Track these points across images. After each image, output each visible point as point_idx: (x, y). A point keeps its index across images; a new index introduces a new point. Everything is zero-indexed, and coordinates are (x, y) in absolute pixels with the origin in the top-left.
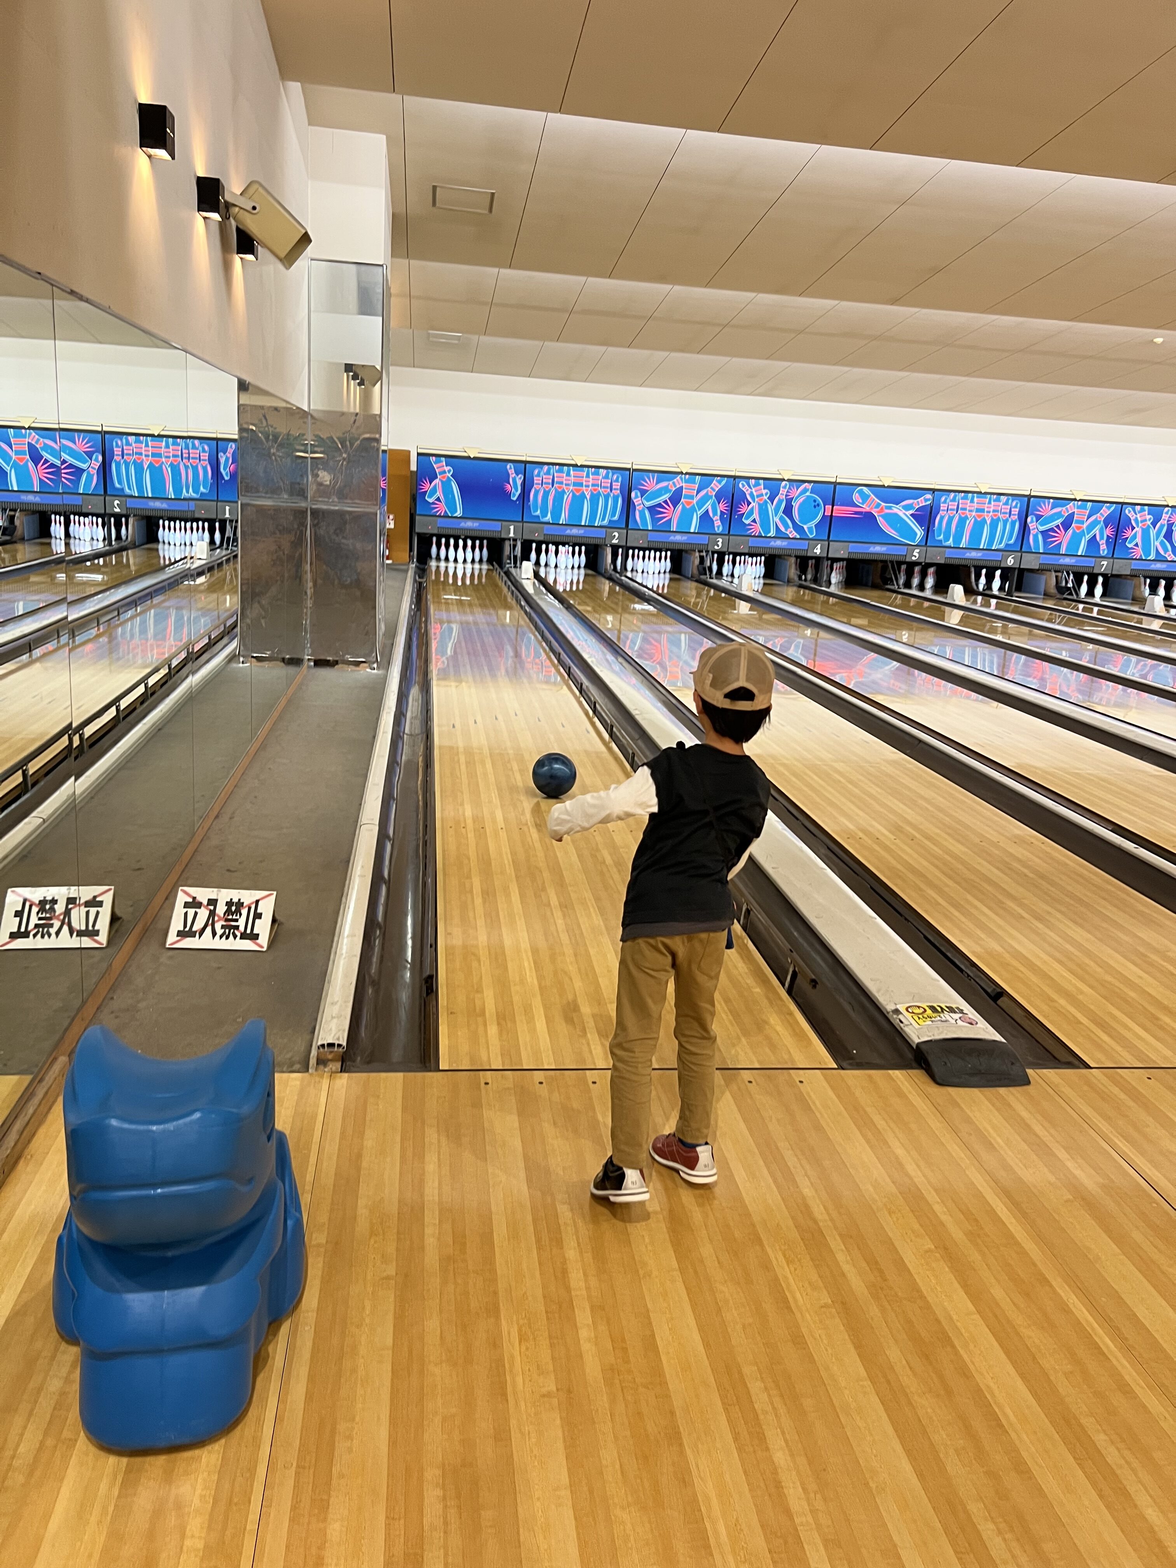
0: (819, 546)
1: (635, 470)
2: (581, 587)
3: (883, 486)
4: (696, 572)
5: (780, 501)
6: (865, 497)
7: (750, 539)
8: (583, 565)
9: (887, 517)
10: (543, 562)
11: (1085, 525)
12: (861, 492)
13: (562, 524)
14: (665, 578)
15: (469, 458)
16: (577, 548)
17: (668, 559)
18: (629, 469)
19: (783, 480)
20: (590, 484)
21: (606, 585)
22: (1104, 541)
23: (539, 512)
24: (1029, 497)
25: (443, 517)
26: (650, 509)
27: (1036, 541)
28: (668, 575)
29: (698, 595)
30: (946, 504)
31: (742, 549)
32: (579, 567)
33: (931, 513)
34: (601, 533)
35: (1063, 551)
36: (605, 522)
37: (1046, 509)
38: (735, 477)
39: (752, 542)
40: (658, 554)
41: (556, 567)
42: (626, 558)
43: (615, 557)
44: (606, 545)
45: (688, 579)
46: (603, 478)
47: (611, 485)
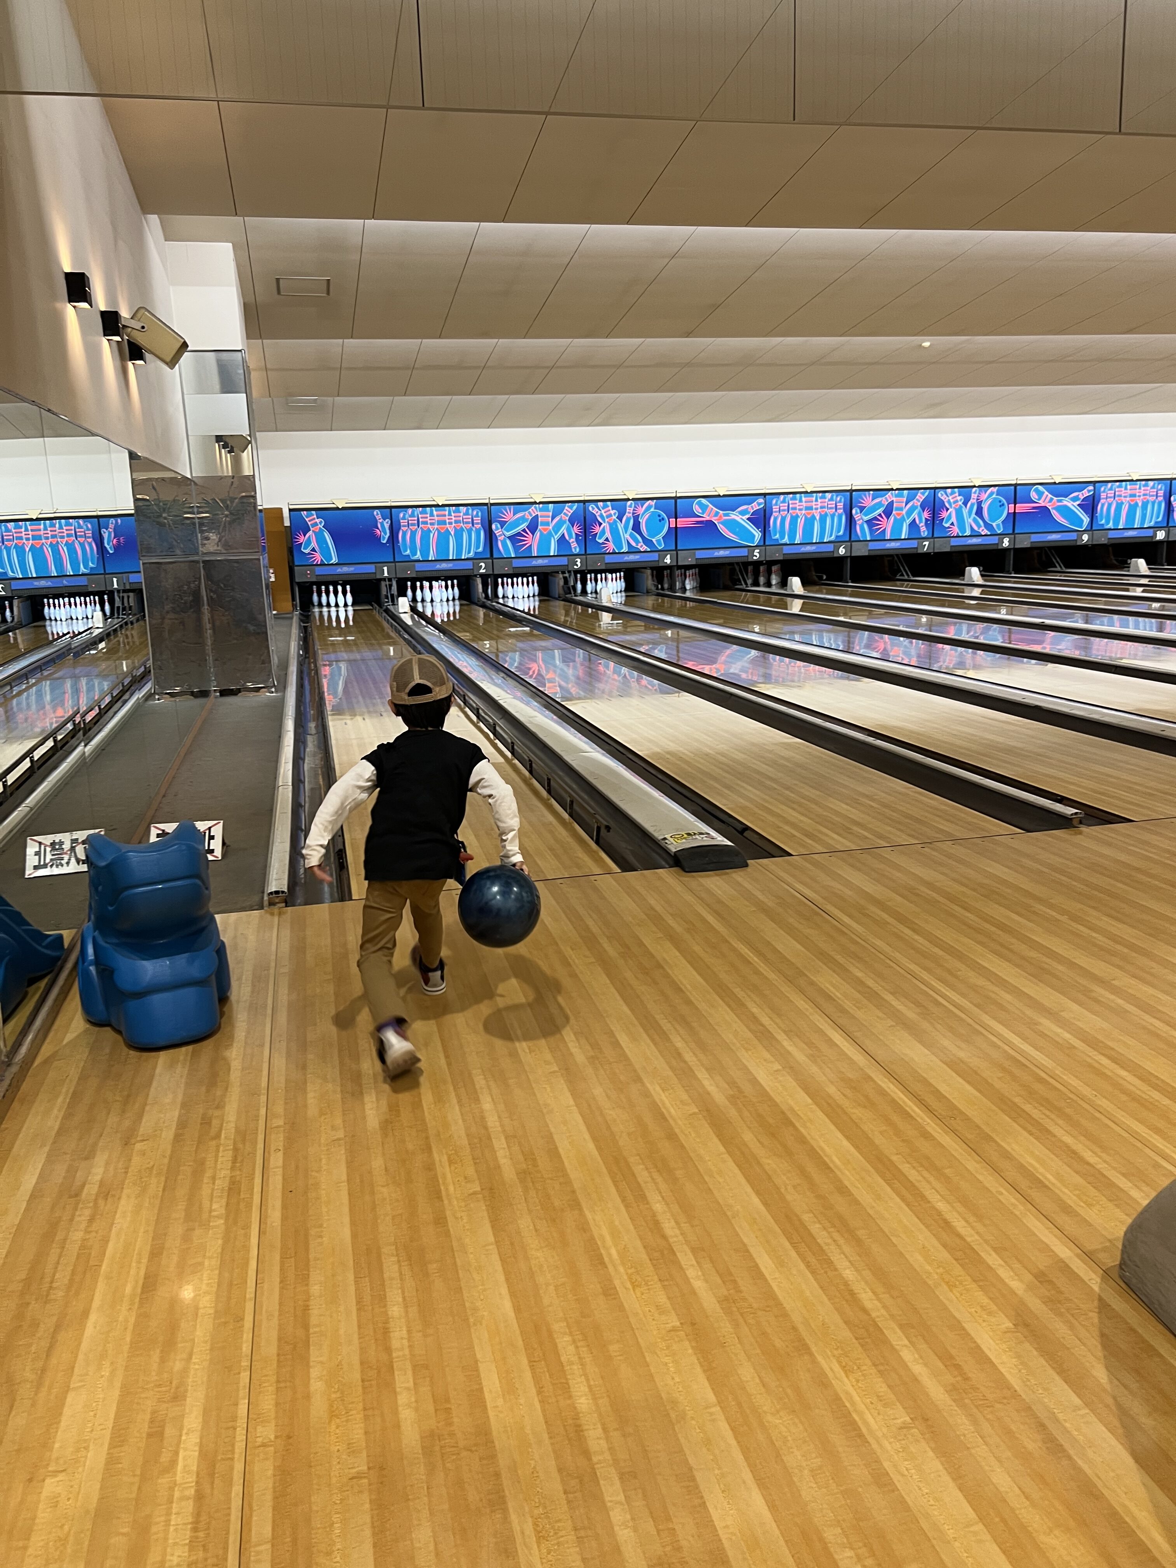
0: (668, 556)
1: (492, 504)
2: (457, 617)
3: (719, 496)
4: (561, 592)
5: (628, 520)
6: (704, 508)
7: (606, 556)
8: (457, 596)
9: (727, 524)
10: (419, 598)
11: (904, 512)
12: (700, 504)
14: (535, 600)
15: (338, 508)
16: (449, 582)
17: (536, 584)
18: (487, 504)
19: (628, 500)
20: (453, 521)
21: (481, 613)
22: (923, 524)
23: (408, 550)
24: (851, 491)
25: (320, 565)
26: (512, 539)
27: (863, 531)
28: (537, 597)
29: (567, 612)
30: (777, 505)
31: (599, 566)
32: (454, 599)
33: (765, 516)
34: (471, 565)
35: (888, 537)
36: (471, 555)
37: (868, 501)
38: (584, 502)
39: (609, 559)
40: (525, 580)
41: (432, 601)
42: (496, 586)
43: (485, 586)
44: (476, 576)
45: (556, 599)
46: (464, 514)
47: (473, 520)
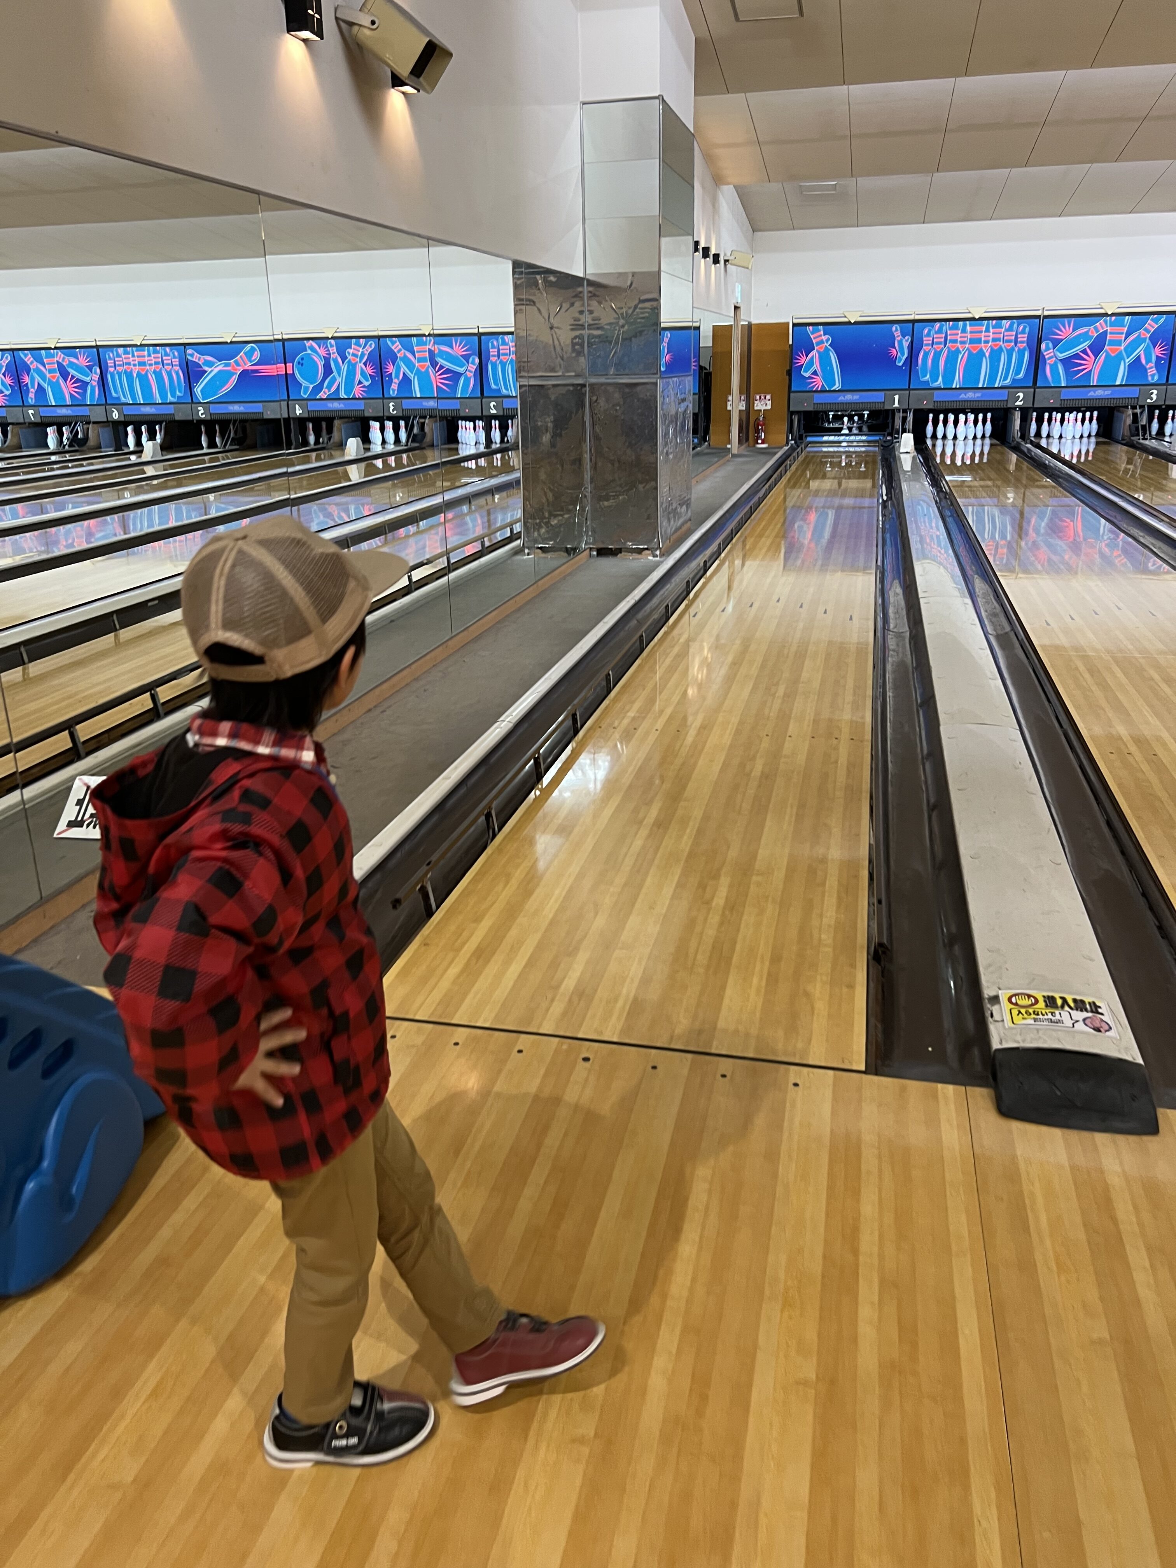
1: (1046, 317)
2: (985, 460)
4: (1127, 433)
8: (988, 434)
10: (940, 434)
13: (956, 389)
14: (1089, 443)
15: (849, 323)
16: (981, 416)
17: (1095, 421)
18: (1038, 317)
20: (990, 338)
21: (1014, 457)
23: (928, 376)
25: (821, 391)
26: (1066, 362)
28: (1093, 440)
29: (1130, 462)
32: (983, 437)
34: (1003, 395)
40: (1080, 415)
41: (955, 438)
42: (1040, 422)
43: (1025, 420)
44: (1015, 408)
45: (1118, 442)
46: (1007, 330)
47: (1016, 338)
